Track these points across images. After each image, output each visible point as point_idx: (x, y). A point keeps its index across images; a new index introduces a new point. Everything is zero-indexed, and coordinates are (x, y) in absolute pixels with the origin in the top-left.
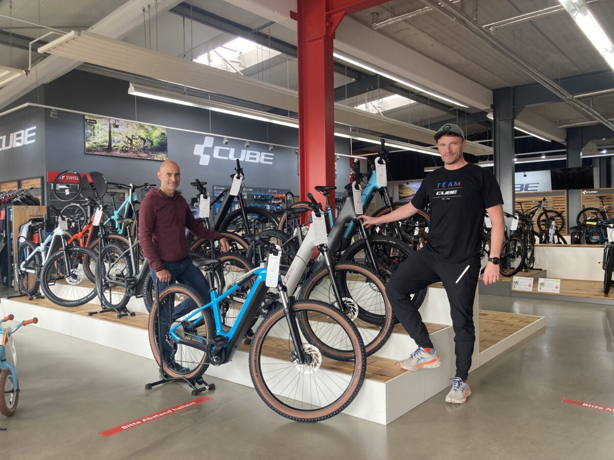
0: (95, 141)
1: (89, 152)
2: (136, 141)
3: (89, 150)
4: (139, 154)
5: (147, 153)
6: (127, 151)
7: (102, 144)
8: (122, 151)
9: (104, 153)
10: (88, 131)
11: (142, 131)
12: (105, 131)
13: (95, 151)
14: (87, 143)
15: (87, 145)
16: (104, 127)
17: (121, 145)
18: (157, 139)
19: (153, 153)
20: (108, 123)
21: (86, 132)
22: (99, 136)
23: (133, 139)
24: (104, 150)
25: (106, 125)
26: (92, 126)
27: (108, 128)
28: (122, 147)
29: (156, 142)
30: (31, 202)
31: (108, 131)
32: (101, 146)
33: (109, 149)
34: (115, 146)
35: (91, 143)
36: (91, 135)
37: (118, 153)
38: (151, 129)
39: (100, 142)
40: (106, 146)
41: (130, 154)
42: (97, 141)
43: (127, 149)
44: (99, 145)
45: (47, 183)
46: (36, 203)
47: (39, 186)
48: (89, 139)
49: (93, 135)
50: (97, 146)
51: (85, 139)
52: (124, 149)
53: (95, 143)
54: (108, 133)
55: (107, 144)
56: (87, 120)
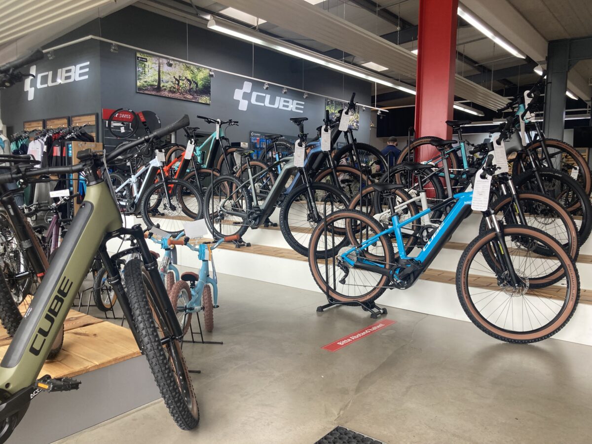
0: (145, 80)
1: (140, 90)
2: (183, 82)
3: (140, 89)
4: (185, 96)
5: (193, 95)
6: (174, 92)
7: (152, 83)
8: (170, 91)
9: (154, 93)
10: (140, 69)
11: (188, 72)
12: (155, 70)
13: (146, 90)
14: (138, 81)
15: (139, 84)
16: (154, 66)
17: (169, 85)
18: (201, 82)
19: (198, 95)
20: (157, 62)
21: (137, 70)
22: (150, 75)
23: (180, 79)
24: (154, 89)
25: (156, 64)
26: (143, 64)
27: (158, 68)
28: (170, 88)
29: (200, 83)
30: (86, 138)
31: (158, 70)
32: (151, 85)
33: (159, 88)
34: (163, 86)
35: (142, 81)
36: (142, 73)
37: (166, 94)
38: (196, 71)
39: (150, 81)
40: (156, 86)
41: (177, 95)
42: (148, 80)
43: (174, 90)
44: (149, 84)
45: (102, 120)
46: (91, 139)
47: (94, 123)
48: (141, 77)
49: (144, 74)
50: (147, 85)
51: (137, 78)
52: (172, 89)
53: (146, 82)
54: (157, 73)
55: (157, 84)
56: (138, 57)
